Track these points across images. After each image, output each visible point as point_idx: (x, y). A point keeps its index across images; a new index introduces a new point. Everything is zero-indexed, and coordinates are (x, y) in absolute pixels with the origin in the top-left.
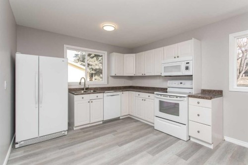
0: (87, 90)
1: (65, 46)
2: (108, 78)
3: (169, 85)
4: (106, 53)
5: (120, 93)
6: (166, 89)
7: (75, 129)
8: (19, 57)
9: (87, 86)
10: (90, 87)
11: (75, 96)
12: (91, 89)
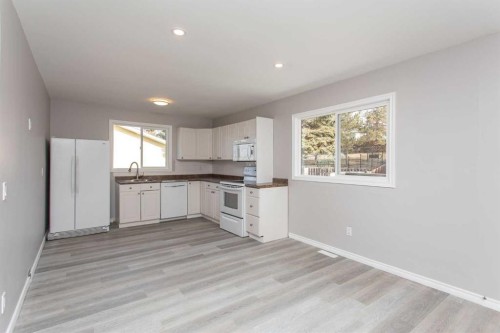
0: (140, 178)
1: (111, 121)
2: (174, 162)
3: (245, 173)
4: (171, 127)
5: (185, 183)
6: (242, 178)
7: (120, 226)
8: (55, 141)
9: (140, 174)
10: (145, 175)
11: (121, 186)
12: (147, 177)
